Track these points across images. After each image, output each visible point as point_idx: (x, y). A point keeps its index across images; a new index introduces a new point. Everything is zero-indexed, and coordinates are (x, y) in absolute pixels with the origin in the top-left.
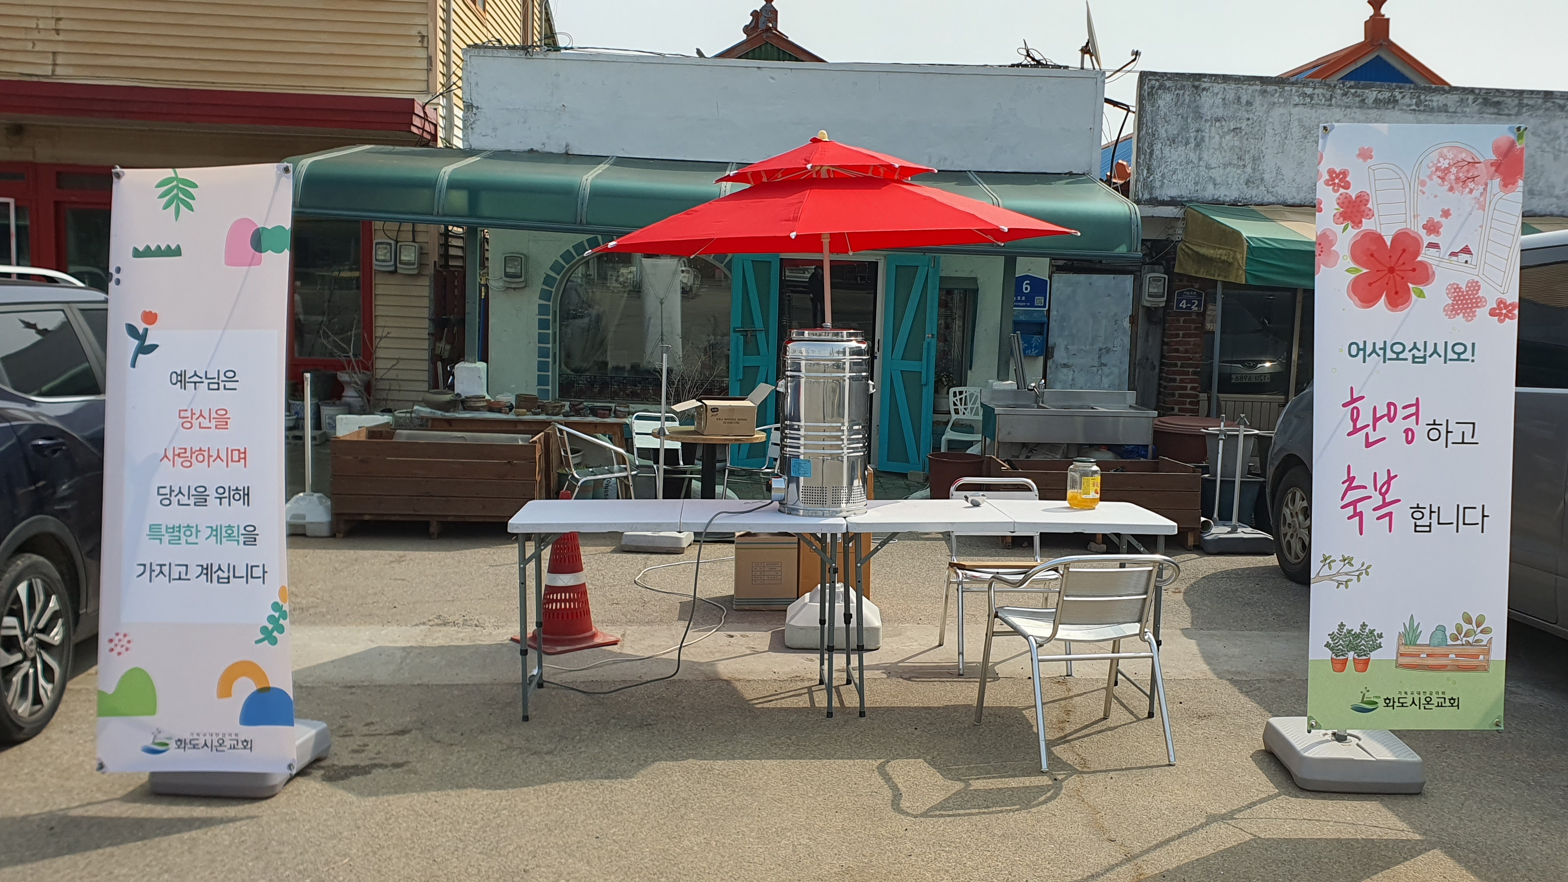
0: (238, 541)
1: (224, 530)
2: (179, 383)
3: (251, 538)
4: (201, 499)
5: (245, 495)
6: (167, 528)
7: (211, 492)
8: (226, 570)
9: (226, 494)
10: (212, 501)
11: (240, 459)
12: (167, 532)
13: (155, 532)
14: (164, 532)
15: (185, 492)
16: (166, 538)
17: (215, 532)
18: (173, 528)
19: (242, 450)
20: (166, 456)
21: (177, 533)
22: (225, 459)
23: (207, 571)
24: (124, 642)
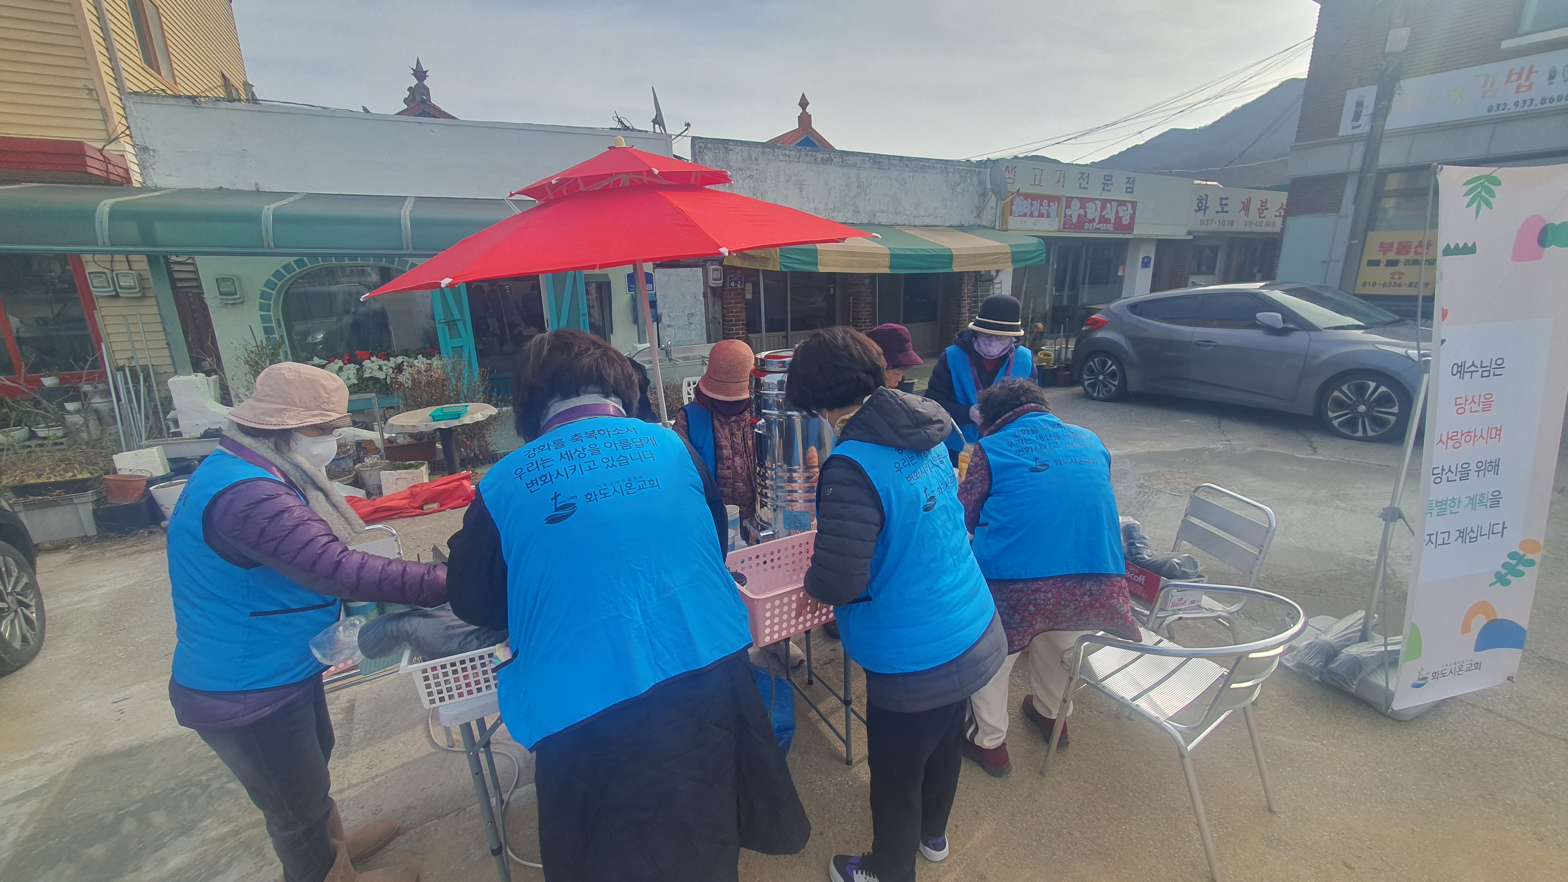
0: (1486, 505)
1: (1478, 497)
2: (1459, 374)
3: (1496, 501)
4: (1465, 474)
5: (1496, 466)
6: (1437, 502)
7: (1473, 467)
8: (1476, 531)
9: (1484, 467)
10: (1473, 475)
11: (1496, 436)
12: (1437, 506)
13: (1430, 507)
14: (1434, 506)
15: (1453, 470)
16: (1436, 512)
17: (1472, 500)
18: (1441, 502)
19: (1500, 429)
20: (1441, 440)
21: (1444, 506)
22: (1485, 438)
23: (1462, 533)
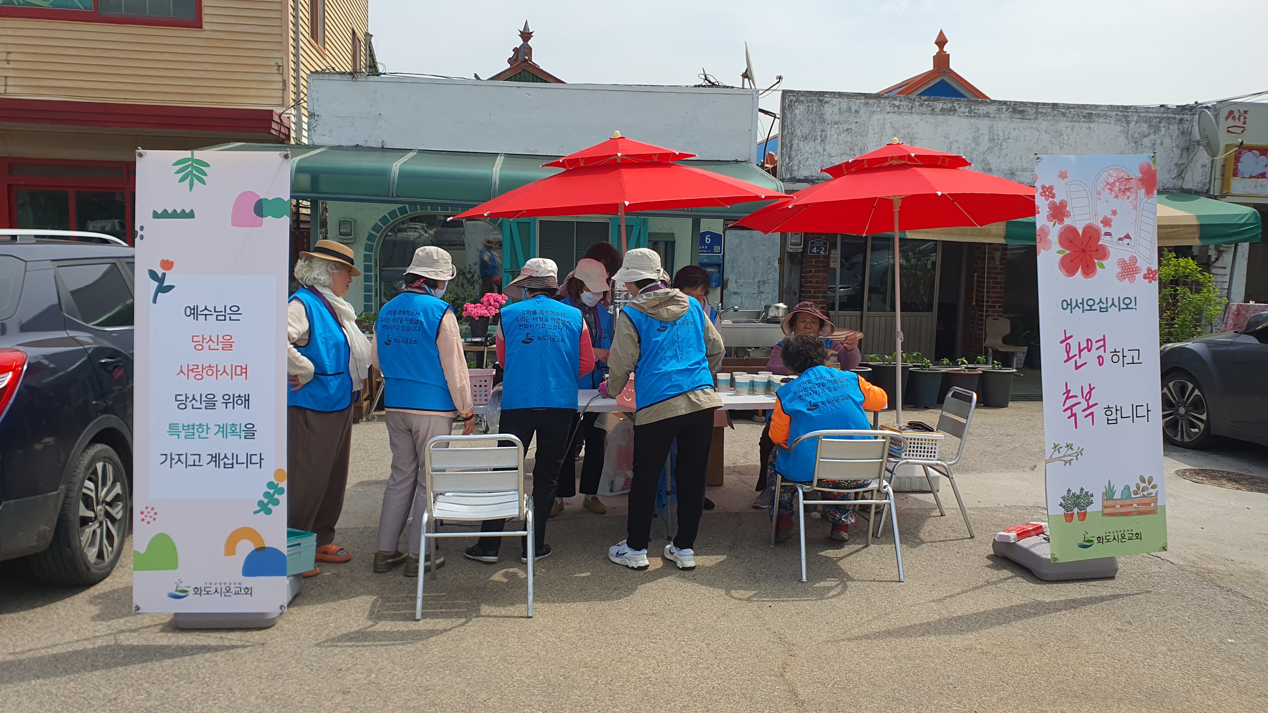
0: (240, 436)
1: (229, 427)
2: (192, 316)
3: (250, 433)
4: (211, 404)
5: (246, 401)
6: (183, 426)
7: (219, 398)
8: (230, 458)
9: (231, 400)
10: (220, 405)
11: (242, 372)
12: (183, 429)
13: (173, 429)
14: (181, 429)
15: (198, 398)
16: (183, 434)
17: (222, 429)
18: (188, 426)
19: (244, 367)
20: (181, 371)
21: (191, 431)
22: (230, 373)
23: (215, 459)
24: (152, 514)
